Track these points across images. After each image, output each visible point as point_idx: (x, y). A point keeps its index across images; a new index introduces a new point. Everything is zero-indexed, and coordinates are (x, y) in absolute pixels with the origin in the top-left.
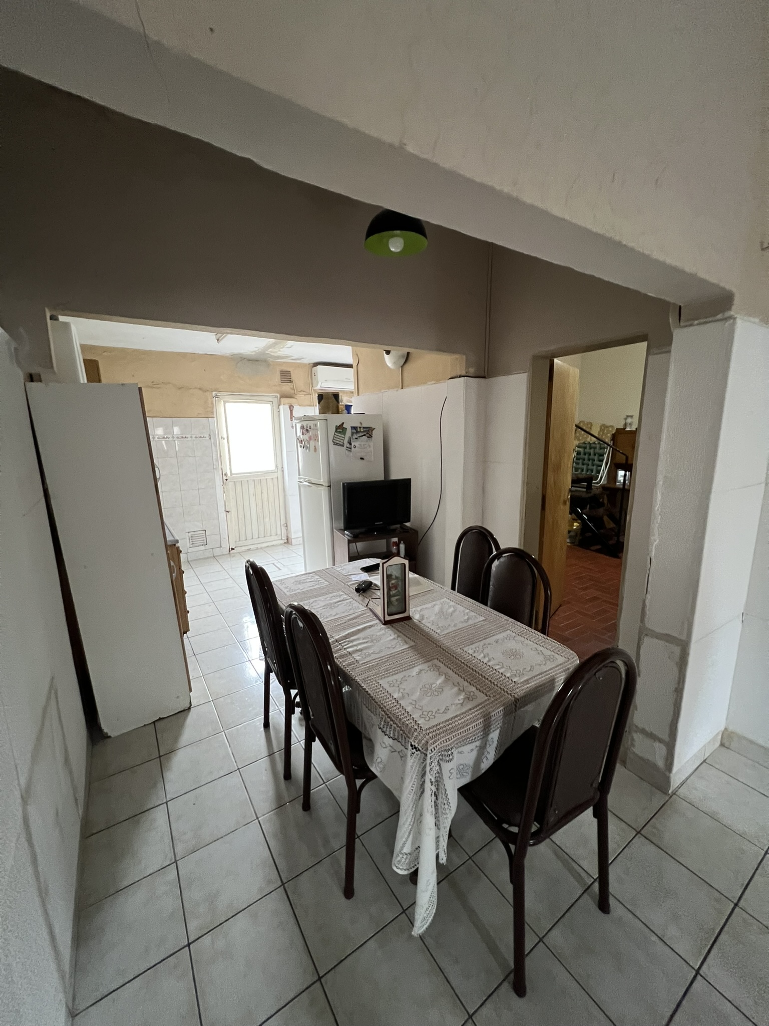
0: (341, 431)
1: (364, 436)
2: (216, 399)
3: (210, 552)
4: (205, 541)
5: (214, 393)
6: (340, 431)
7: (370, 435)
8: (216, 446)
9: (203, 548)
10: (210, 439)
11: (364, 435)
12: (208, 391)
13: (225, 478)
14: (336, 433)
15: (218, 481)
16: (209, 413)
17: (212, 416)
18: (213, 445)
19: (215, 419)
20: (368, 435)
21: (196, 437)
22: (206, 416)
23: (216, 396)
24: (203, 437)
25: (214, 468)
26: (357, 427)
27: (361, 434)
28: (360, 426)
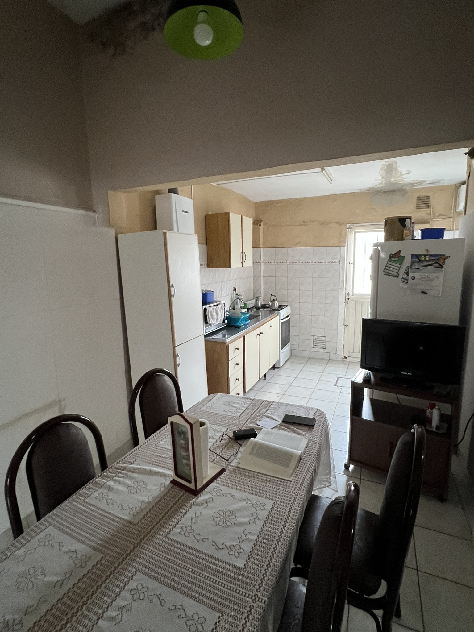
0: (397, 259)
1: (430, 267)
2: (349, 230)
3: (327, 355)
4: (325, 345)
5: (348, 225)
6: (395, 260)
7: (440, 265)
8: (343, 270)
9: (322, 350)
10: (340, 264)
11: (431, 265)
12: (343, 224)
13: (347, 297)
14: (389, 262)
15: (342, 299)
16: (341, 242)
17: (343, 245)
18: (341, 269)
19: (346, 247)
20: (437, 265)
21: (329, 263)
22: (339, 245)
23: (350, 228)
24: (334, 262)
25: (339, 288)
26: (420, 255)
27: (425, 264)
28: (426, 253)
